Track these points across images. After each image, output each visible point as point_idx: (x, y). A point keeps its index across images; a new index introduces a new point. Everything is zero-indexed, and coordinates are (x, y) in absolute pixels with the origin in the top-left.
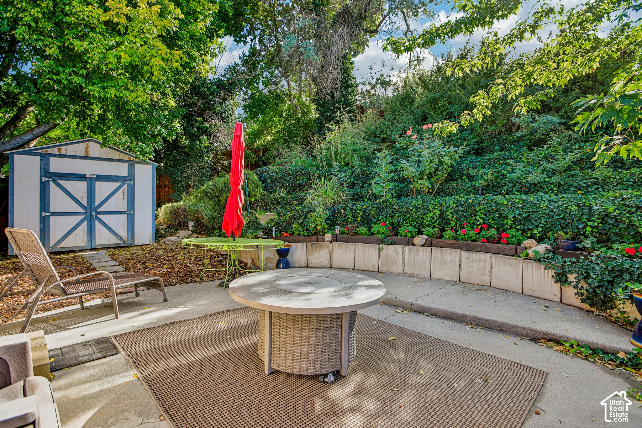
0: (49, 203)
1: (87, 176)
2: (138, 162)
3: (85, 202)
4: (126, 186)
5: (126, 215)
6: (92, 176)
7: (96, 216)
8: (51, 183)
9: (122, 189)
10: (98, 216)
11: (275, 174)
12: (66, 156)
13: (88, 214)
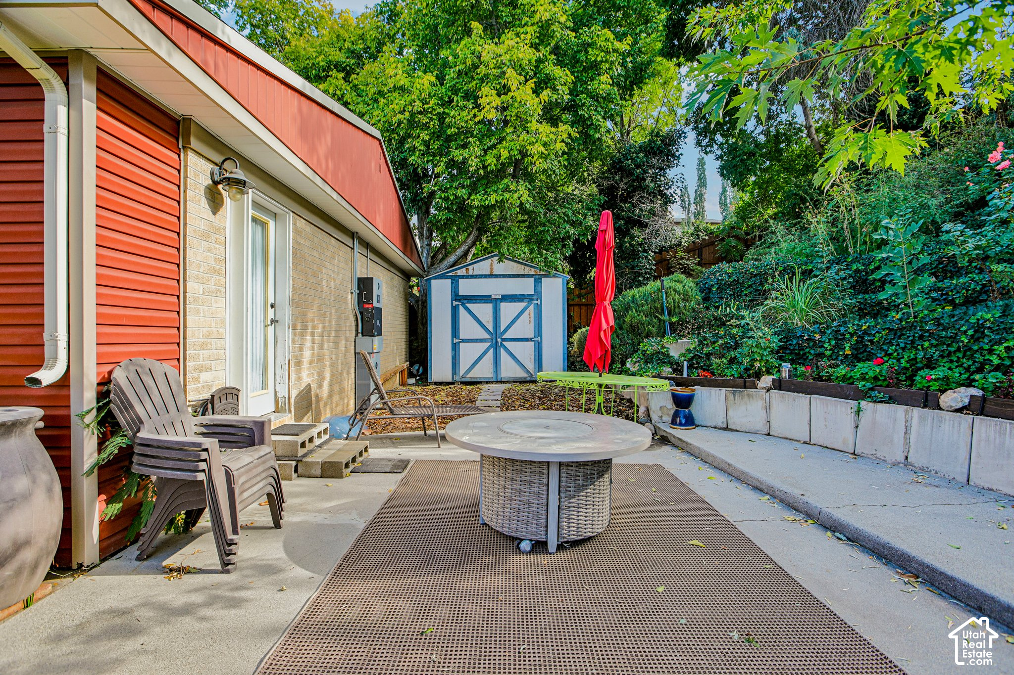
0: (459, 328)
1: (493, 297)
2: (545, 276)
3: (490, 327)
4: (532, 307)
5: (533, 343)
6: (497, 297)
7: (501, 343)
8: (461, 307)
9: (528, 310)
10: (504, 343)
11: (725, 277)
12: (473, 277)
13: (494, 341)
